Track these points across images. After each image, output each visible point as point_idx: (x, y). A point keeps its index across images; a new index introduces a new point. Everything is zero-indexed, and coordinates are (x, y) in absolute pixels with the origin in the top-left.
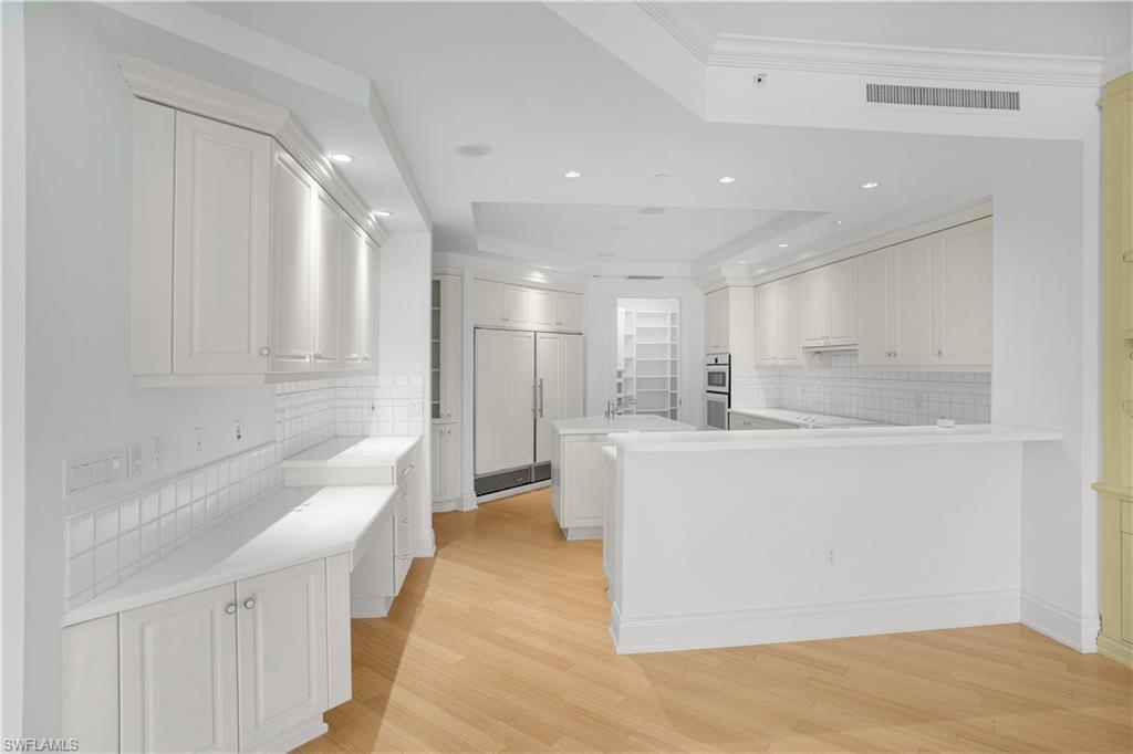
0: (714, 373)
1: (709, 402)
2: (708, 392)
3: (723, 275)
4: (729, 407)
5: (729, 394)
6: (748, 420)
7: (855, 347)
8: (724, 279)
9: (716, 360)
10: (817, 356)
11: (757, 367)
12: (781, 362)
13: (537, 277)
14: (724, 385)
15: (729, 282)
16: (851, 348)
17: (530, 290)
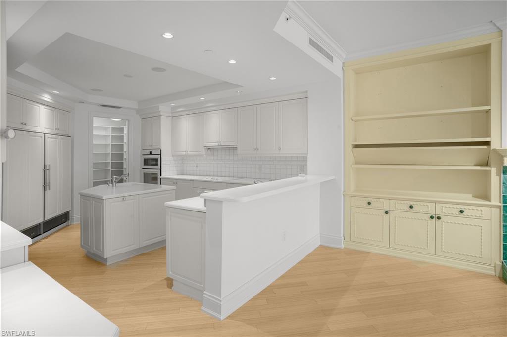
0: (147, 159)
1: (144, 174)
2: (143, 168)
3: (160, 110)
4: (161, 176)
5: (160, 169)
6: (175, 181)
7: (236, 146)
8: (160, 111)
9: (151, 152)
10: (209, 150)
11: (173, 156)
12: (189, 153)
13: (46, 98)
14: (157, 164)
15: (161, 114)
16: (234, 146)
17: (40, 106)
